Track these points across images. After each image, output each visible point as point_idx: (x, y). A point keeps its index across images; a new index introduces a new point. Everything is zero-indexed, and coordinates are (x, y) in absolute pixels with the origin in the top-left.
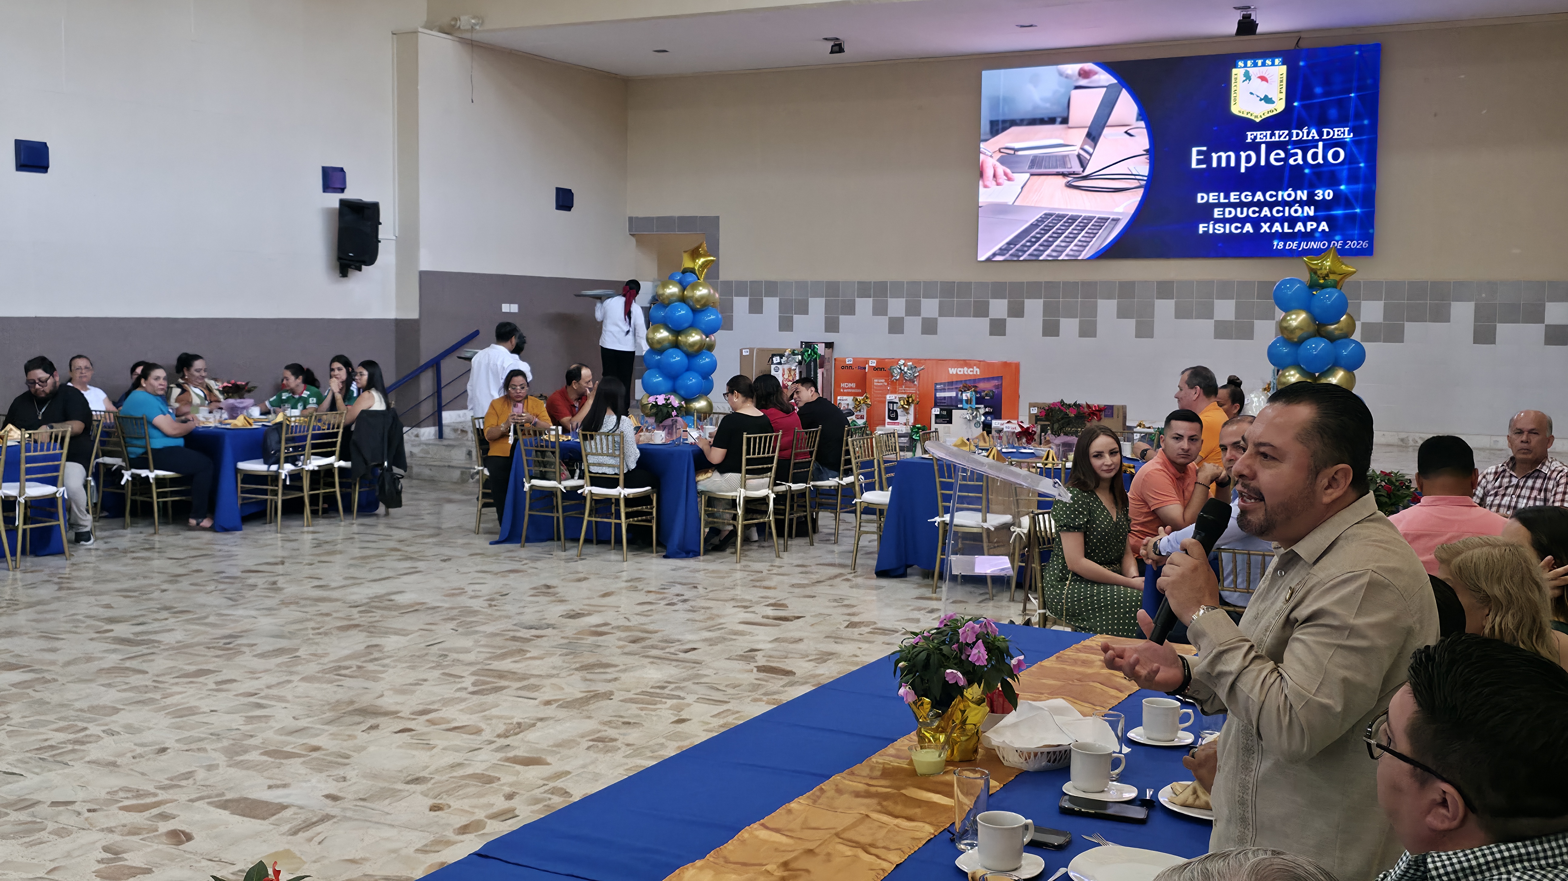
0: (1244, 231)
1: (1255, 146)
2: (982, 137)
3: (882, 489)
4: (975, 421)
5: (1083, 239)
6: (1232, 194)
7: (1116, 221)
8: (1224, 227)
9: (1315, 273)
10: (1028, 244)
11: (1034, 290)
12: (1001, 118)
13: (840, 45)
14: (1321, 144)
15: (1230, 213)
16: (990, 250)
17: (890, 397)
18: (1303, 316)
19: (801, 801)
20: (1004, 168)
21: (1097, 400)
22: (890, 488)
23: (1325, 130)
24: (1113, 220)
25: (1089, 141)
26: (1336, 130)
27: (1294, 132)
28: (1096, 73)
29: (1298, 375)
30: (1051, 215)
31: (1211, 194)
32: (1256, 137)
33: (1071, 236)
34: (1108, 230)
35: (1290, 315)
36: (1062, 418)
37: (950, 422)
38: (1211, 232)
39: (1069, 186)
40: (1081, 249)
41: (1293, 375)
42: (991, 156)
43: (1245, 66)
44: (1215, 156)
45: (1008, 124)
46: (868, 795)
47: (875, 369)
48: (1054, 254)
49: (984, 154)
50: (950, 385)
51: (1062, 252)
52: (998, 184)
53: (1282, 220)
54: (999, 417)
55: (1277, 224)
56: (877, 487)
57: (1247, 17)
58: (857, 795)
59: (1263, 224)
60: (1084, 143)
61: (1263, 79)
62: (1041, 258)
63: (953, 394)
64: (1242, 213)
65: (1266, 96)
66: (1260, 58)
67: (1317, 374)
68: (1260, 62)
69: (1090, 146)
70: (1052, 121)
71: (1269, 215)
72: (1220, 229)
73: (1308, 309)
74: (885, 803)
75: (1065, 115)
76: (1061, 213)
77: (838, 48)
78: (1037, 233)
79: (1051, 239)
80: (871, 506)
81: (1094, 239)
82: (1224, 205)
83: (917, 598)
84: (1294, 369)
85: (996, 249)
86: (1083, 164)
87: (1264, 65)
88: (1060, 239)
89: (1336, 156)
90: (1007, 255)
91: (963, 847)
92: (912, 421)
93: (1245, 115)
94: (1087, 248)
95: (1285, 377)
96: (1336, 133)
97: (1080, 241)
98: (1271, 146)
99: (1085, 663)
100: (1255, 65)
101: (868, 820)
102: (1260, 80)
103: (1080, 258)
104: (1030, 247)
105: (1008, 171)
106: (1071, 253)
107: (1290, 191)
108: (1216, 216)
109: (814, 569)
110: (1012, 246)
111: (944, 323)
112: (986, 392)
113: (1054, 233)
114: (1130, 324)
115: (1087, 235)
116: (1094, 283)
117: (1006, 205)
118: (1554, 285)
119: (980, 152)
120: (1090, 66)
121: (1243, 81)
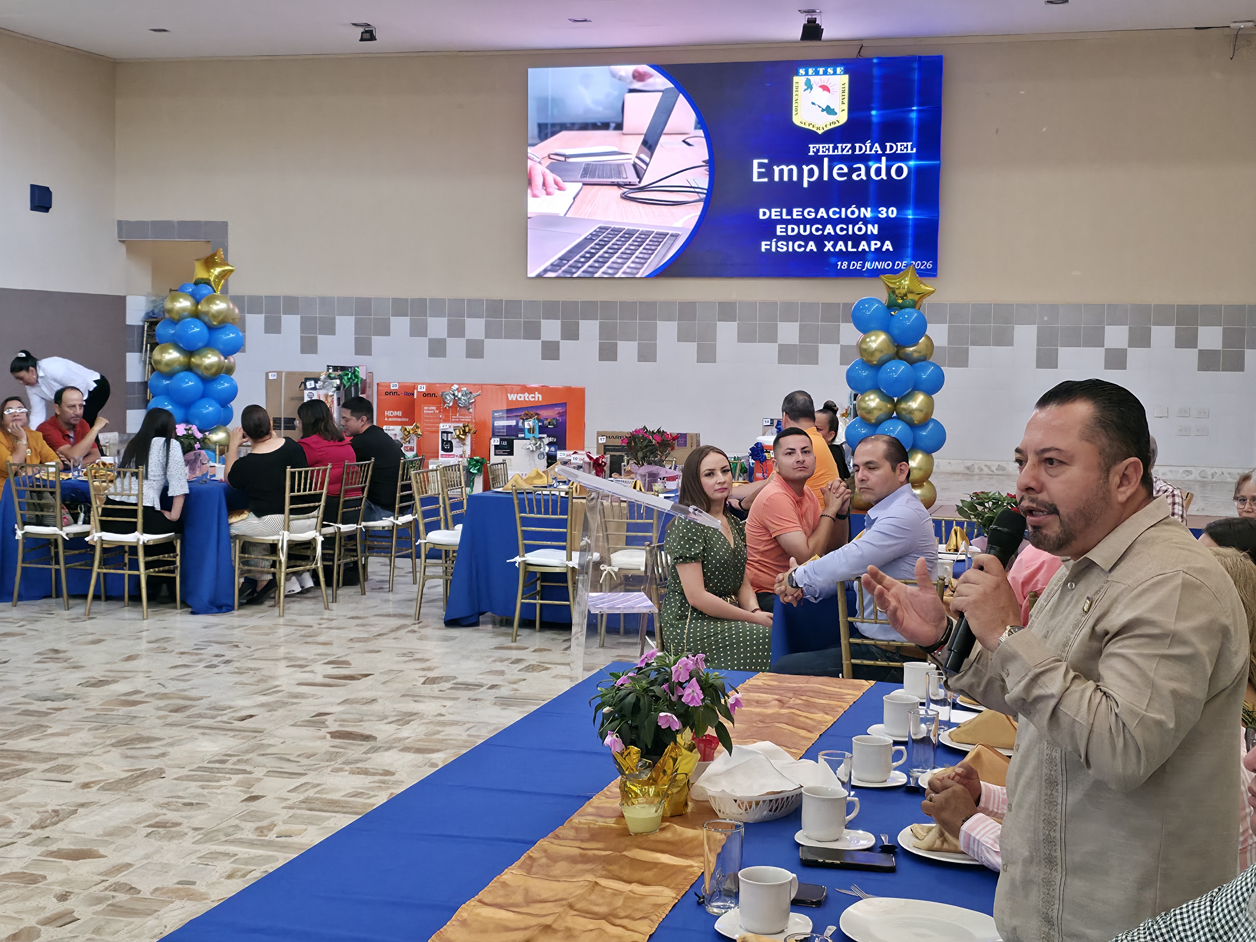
0: (808, 250)
1: (818, 160)
2: (530, 142)
3: (447, 528)
4: (538, 452)
5: (641, 256)
6: (795, 210)
7: (675, 236)
8: (787, 246)
9: (894, 292)
10: (582, 260)
11: (590, 310)
12: (550, 121)
13: (371, 32)
14: (884, 159)
15: (793, 230)
16: (540, 266)
17: (443, 426)
18: (882, 337)
19: (513, 872)
20: (555, 176)
21: (671, 429)
22: (459, 527)
23: (888, 145)
24: (672, 235)
25: (646, 150)
26: (899, 144)
27: (857, 145)
28: (651, 76)
29: (878, 400)
30: (607, 229)
31: (773, 210)
32: (818, 150)
33: (628, 252)
34: (668, 246)
35: (869, 337)
36: (646, 446)
37: (511, 453)
38: (774, 250)
39: (625, 197)
40: (639, 266)
41: (873, 400)
42: (540, 163)
43: (807, 74)
44: (776, 169)
45: (558, 128)
46: (585, 859)
47: (425, 395)
48: (611, 271)
49: (532, 159)
50: (510, 412)
51: (619, 269)
52: (548, 194)
53: (845, 238)
54: (563, 447)
55: (841, 243)
56: (442, 525)
57: (812, 21)
58: (573, 860)
59: (826, 243)
60: (640, 151)
61: (825, 88)
62: (596, 275)
63: (513, 423)
64: (805, 231)
65: (828, 107)
66: (821, 67)
67: (896, 399)
68: (821, 70)
69: (647, 156)
70: (605, 126)
71: (833, 233)
72: (783, 247)
73: (886, 330)
74: (611, 868)
75: (619, 120)
76: (617, 227)
77: (369, 35)
78: (592, 248)
79: (606, 255)
80: (437, 547)
81: (653, 256)
82: (787, 222)
83: (496, 648)
84: (873, 393)
85: (547, 264)
86: (639, 175)
87: (825, 73)
88: (616, 255)
89: (899, 171)
90: (560, 272)
91: (715, 910)
92: (468, 452)
93: (807, 127)
94: (646, 266)
95: (865, 402)
96: (899, 148)
97: (637, 257)
98: (834, 160)
99: (758, 703)
100: (817, 73)
101: (599, 888)
102: (821, 90)
103: (638, 276)
104: (584, 263)
105: (559, 179)
106: (628, 270)
107: (853, 208)
108: (778, 233)
109: (373, 620)
110: (565, 262)
111: (491, 345)
112: (549, 420)
113: (609, 248)
114: (692, 347)
115: (644, 251)
116: (652, 305)
117: (557, 216)
118: (1113, 308)
119: (528, 158)
120: (644, 68)
121: (805, 90)
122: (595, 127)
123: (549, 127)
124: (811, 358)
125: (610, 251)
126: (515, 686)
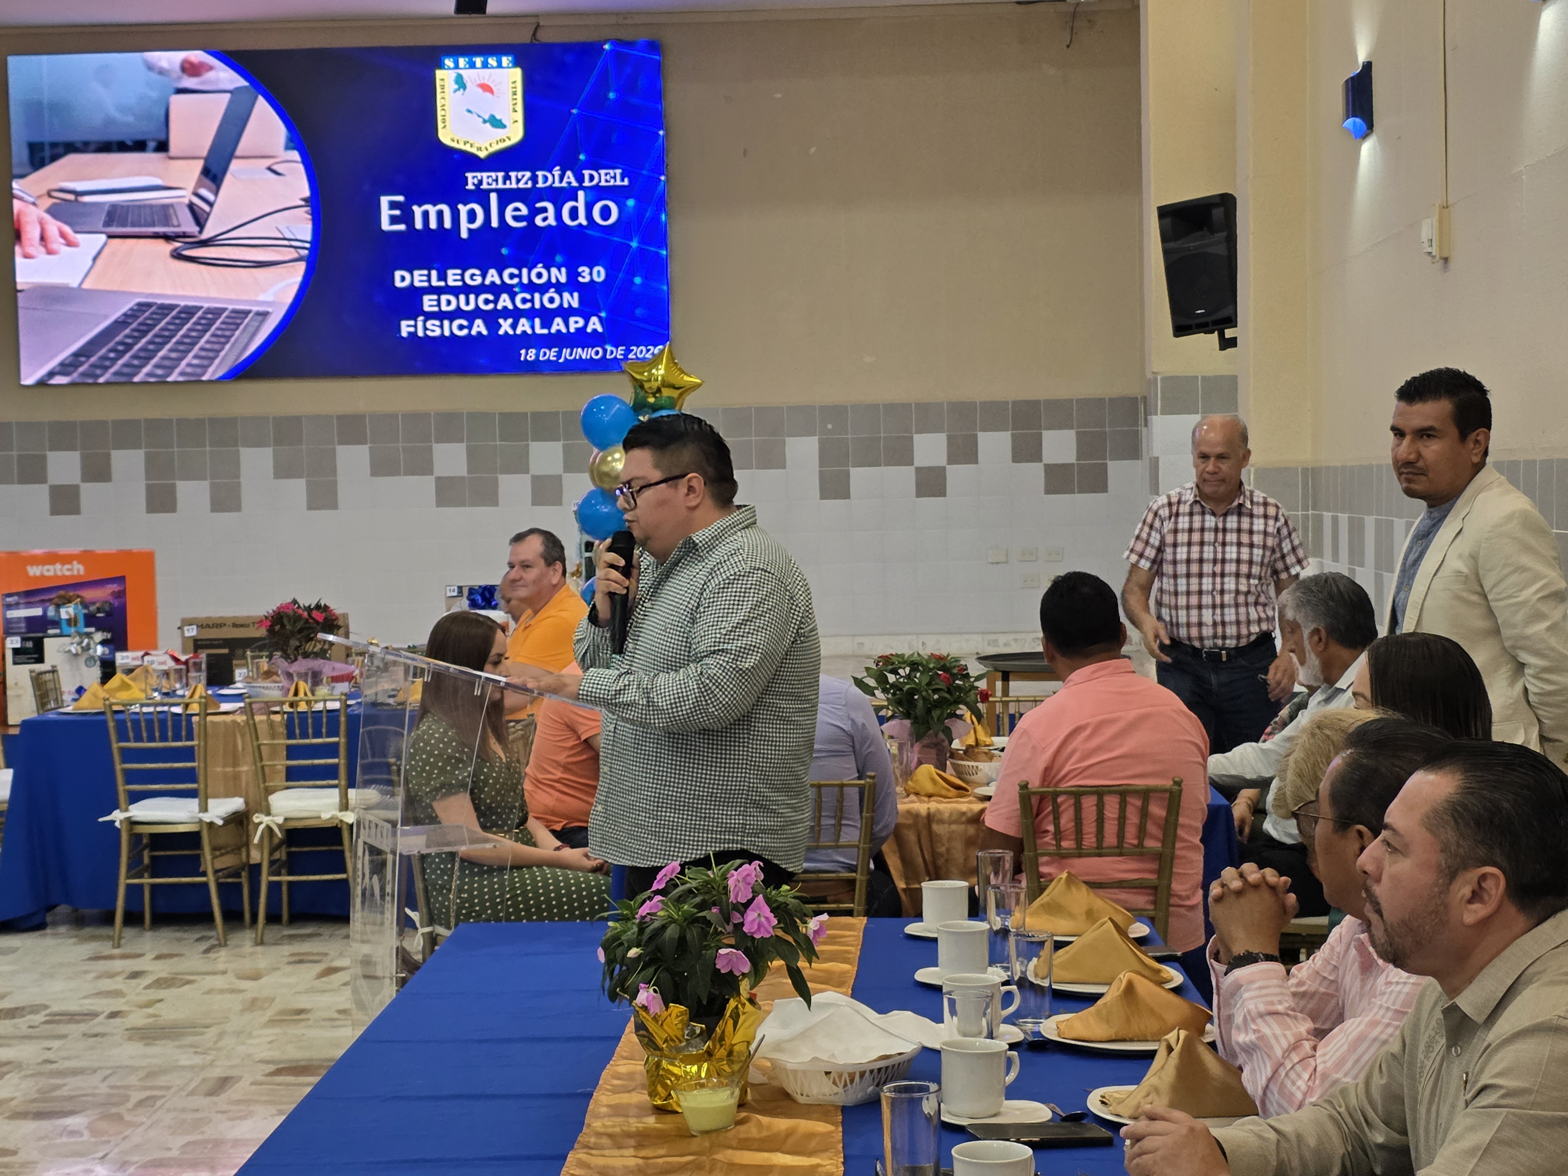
0: (474, 332)
1: (481, 196)
4: (85, 657)
5: (208, 346)
6: (450, 273)
7: (264, 315)
8: (442, 327)
9: (640, 387)
10: (112, 355)
11: (127, 433)
12: (47, 138)
15: (449, 303)
16: (42, 366)
20: (59, 224)
23: (586, 173)
24: (258, 314)
25: (208, 182)
26: (603, 172)
27: (540, 174)
28: (211, 68)
30: (149, 305)
31: (416, 273)
32: (481, 182)
33: (187, 340)
34: (251, 330)
37: (42, 658)
38: (420, 333)
39: (177, 255)
40: (205, 362)
42: (34, 204)
43: (457, 66)
44: (418, 211)
45: (61, 150)
48: (159, 372)
49: (20, 199)
50: (30, 596)
51: (173, 368)
52: (50, 252)
53: (531, 314)
54: (123, 647)
55: (523, 321)
59: (501, 321)
60: (199, 184)
61: (486, 88)
62: (136, 379)
63: (37, 612)
64: (468, 303)
65: (492, 117)
66: (478, 54)
68: (478, 61)
69: (210, 190)
70: (139, 146)
71: (510, 307)
72: (434, 329)
75: (162, 137)
76: (166, 302)
78: (127, 336)
81: (228, 347)
82: (438, 291)
85: (53, 364)
86: (200, 220)
87: (485, 65)
88: (168, 346)
89: (606, 213)
90: (75, 375)
93: (461, 146)
94: (217, 361)
96: (604, 178)
97: (202, 349)
98: (506, 197)
100: (472, 66)
102: (480, 90)
103: (204, 378)
104: (114, 361)
105: (67, 229)
106: (189, 370)
107: (540, 268)
108: (426, 308)
110: (83, 359)
112: (98, 605)
113: (156, 336)
114: (298, 487)
115: (214, 339)
116: (229, 423)
117: (66, 289)
118: (924, 408)
119: (12, 196)
120: (197, 56)
121: (455, 91)
122: (122, 147)
123: (47, 148)
124: (488, 497)
125: (157, 340)
126: (150, 1011)
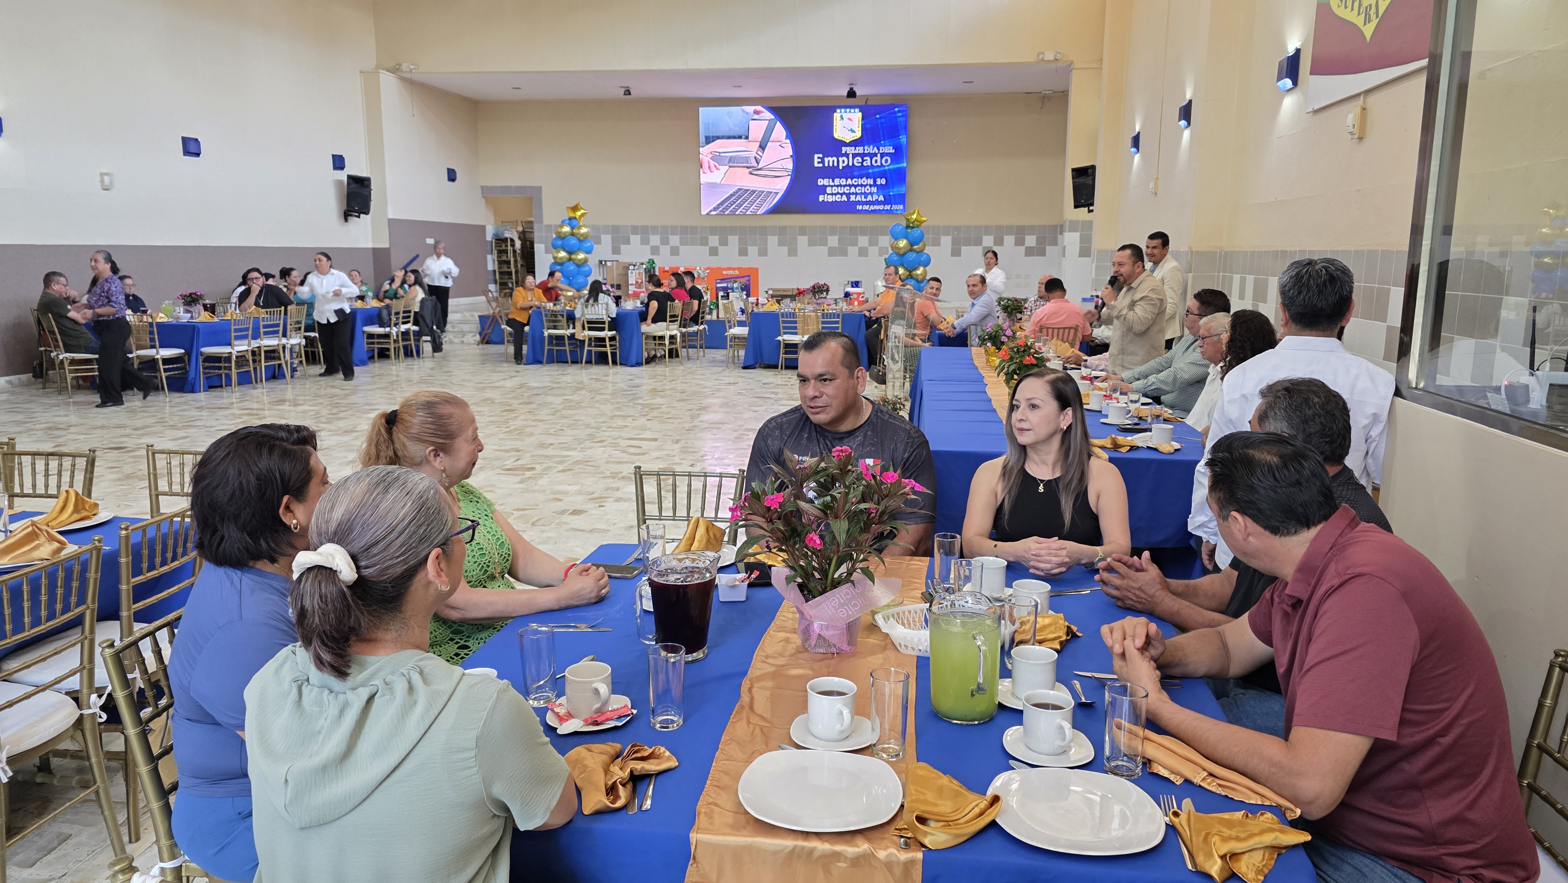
0: (842, 200)
1: (847, 155)
2: (701, 146)
5: (760, 203)
6: (836, 180)
7: (777, 193)
8: (832, 198)
9: (908, 221)
11: (733, 230)
13: (629, 91)
14: (879, 155)
15: (835, 190)
16: (708, 208)
20: (714, 163)
23: (881, 148)
26: (887, 148)
27: (866, 148)
28: (763, 112)
30: (742, 189)
31: (825, 180)
32: (847, 151)
33: (753, 201)
34: (773, 198)
35: (898, 242)
38: (826, 200)
39: (751, 173)
40: (758, 208)
42: (706, 156)
43: (841, 113)
44: (826, 160)
48: (744, 211)
49: (703, 155)
51: (748, 209)
52: (711, 172)
53: (861, 194)
55: (858, 196)
57: (851, 89)
59: (851, 196)
61: (850, 119)
62: (736, 213)
64: (841, 190)
65: (851, 129)
66: (848, 108)
67: (910, 269)
68: (848, 111)
71: (855, 192)
73: (906, 238)
76: (747, 188)
77: (628, 92)
78: (734, 199)
79: (742, 203)
81: (766, 203)
82: (832, 186)
85: (712, 208)
86: (758, 162)
87: (850, 112)
88: (747, 203)
89: (886, 161)
90: (718, 211)
93: (841, 139)
94: (762, 208)
97: (757, 204)
98: (854, 155)
100: (846, 112)
102: (848, 120)
103: (757, 213)
104: (730, 207)
105: (716, 165)
106: (753, 210)
107: (864, 179)
108: (828, 192)
110: (721, 206)
111: (683, 249)
114: (785, 249)
116: (765, 227)
117: (716, 183)
118: (987, 227)
119: (699, 153)
120: (759, 108)
121: (840, 120)
122: (734, 137)
124: (844, 253)
125: (744, 201)
